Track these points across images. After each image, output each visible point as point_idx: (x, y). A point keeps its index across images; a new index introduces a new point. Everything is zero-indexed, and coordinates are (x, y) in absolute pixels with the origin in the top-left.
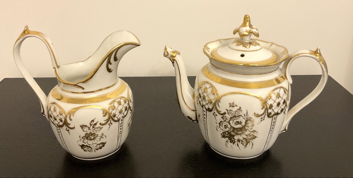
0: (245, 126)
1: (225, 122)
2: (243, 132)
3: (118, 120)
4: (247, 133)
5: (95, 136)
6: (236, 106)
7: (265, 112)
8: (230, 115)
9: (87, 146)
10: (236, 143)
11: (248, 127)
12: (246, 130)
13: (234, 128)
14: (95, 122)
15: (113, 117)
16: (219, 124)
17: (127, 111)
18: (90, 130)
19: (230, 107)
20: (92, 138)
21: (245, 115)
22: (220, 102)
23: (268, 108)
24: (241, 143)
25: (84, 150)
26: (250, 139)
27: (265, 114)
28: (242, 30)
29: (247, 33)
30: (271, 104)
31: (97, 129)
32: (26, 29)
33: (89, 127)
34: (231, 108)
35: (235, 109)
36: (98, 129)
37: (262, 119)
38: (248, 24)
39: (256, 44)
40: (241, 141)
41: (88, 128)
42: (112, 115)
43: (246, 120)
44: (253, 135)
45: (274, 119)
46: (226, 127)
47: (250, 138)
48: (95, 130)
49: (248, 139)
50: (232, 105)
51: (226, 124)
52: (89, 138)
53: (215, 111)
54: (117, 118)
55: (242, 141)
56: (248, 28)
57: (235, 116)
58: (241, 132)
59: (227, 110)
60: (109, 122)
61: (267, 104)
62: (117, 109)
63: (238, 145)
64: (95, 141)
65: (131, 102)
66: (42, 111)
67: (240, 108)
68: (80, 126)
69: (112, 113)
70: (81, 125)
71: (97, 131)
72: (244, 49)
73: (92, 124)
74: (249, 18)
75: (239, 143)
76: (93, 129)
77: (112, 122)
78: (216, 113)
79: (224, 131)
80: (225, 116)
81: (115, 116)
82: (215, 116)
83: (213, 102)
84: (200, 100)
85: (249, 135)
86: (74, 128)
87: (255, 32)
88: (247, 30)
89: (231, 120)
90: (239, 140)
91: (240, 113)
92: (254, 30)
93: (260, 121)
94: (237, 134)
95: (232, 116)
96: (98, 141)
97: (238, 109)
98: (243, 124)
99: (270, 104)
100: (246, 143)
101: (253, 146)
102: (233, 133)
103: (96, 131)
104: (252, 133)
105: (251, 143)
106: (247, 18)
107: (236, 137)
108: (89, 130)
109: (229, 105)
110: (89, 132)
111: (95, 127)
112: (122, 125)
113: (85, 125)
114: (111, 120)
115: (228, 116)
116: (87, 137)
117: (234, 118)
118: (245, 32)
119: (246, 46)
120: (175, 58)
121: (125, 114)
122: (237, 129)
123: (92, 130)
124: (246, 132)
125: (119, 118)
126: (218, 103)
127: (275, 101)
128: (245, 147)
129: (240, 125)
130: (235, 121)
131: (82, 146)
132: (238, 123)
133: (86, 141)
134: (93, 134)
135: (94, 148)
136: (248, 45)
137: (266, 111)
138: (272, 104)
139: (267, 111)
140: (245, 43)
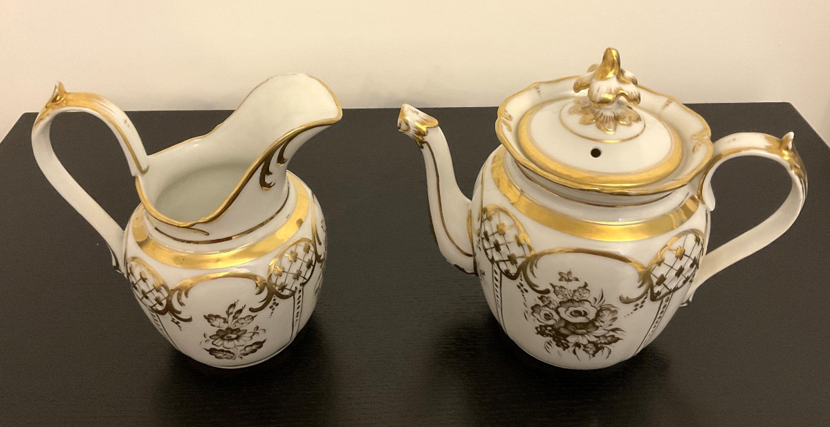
0: (595, 320)
1: (547, 309)
2: (588, 330)
3: (293, 293)
4: (600, 332)
5: (239, 334)
6: (577, 280)
7: (646, 292)
8: (560, 296)
9: (223, 351)
10: (571, 349)
11: (603, 322)
12: (597, 328)
13: (567, 323)
14: (238, 308)
15: (280, 291)
16: (532, 308)
17: (312, 267)
18: (227, 322)
19: (560, 280)
20: (234, 336)
21: (596, 300)
22: (536, 266)
23: (655, 284)
24: (584, 350)
25: (216, 357)
26: (605, 343)
27: (645, 297)
28: (598, 90)
29: (610, 97)
30: (662, 276)
31: (243, 321)
32: (57, 90)
33: (224, 319)
34: (564, 283)
35: (573, 286)
36: (246, 319)
37: (638, 307)
38: (613, 71)
39: (630, 118)
40: (582, 346)
41: (222, 320)
42: (277, 288)
43: (599, 308)
44: (613, 336)
45: (666, 301)
46: (548, 317)
47: (605, 341)
48: (240, 322)
49: (601, 343)
50: (566, 277)
51: (548, 313)
52: (225, 338)
53: (524, 283)
54: (290, 290)
55: (585, 346)
56: (613, 83)
57: (572, 301)
58: (584, 331)
59: (554, 287)
60: (272, 302)
61: (652, 275)
62: (287, 273)
63: (574, 352)
64: (241, 342)
65: (320, 244)
66: (114, 263)
67: (586, 285)
68: (205, 317)
69: (278, 283)
70: (207, 315)
71: (245, 324)
72: (599, 134)
73: (232, 313)
75: (577, 348)
76: (235, 320)
77: (278, 300)
78: (526, 286)
79: (543, 324)
80: (546, 295)
81: (283, 288)
82: (522, 291)
83: (520, 261)
84: (487, 246)
85: (604, 336)
86: (189, 320)
87: (632, 93)
88: (611, 89)
89: (561, 306)
90: (578, 345)
91: (585, 295)
92: (628, 88)
93: (632, 311)
94: (574, 333)
95: (565, 300)
96: (246, 340)
97: (579, 288)
98: (592, 316)
99: (658, 276)
100: (594, 349)
101: (609, 354)
102: (564, 331)
103: (242, 324)
104: (611, 333)
105: (606, 351)
106: (612, 56)
107: (572, 339)
108: (226, 324)
109: (559, 277)
110: (224, 327)
111: (239, 317)
112: (301, 299)
113: (214, 314)
114: (276, 298)
115: (555, 299)
116: (222, 335)
117: (570, 304)
118: (607, 93)
119: (607, 125)
120: (426, 139)
121: (307, 277)
122: (574, 324)
123: (231, 323)
124: (597, 332)
125: (293, 289)
126: (531, 268)
127: (672, 267)
128: (591, 356)
129: (584, 318)
130: (571, 309)
131: (212, 351)
132: (578, 313)
133: (219, 342)
134: (235, 330)
135: (239, 353)
136: (612, 124)
137: (649, 291)
138: (665, 275)
139: (652, 290)
140: (602, 118)
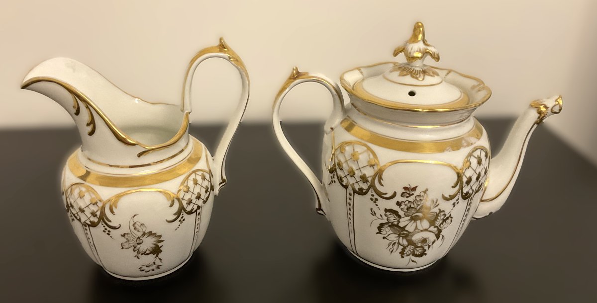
28: (412, 49)
29: (420, 55)
38: (420, 36)
39: (433, 72)
56: (421, 45)
72: (414, 81)
74: (422, 26)
87: (434, 53)
88: (420, 50)
92: (431, 49)
106: (419, 27)
118: (417, 51)
119: (418, 76)
136: (422, 75)
140: (414, 72)
